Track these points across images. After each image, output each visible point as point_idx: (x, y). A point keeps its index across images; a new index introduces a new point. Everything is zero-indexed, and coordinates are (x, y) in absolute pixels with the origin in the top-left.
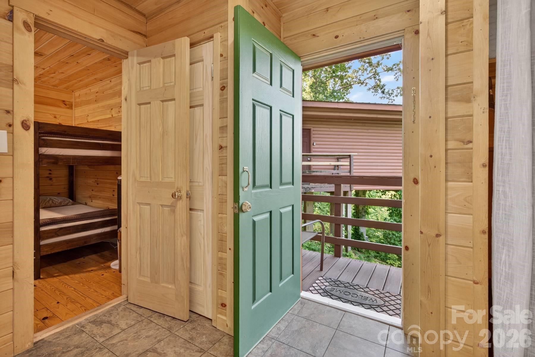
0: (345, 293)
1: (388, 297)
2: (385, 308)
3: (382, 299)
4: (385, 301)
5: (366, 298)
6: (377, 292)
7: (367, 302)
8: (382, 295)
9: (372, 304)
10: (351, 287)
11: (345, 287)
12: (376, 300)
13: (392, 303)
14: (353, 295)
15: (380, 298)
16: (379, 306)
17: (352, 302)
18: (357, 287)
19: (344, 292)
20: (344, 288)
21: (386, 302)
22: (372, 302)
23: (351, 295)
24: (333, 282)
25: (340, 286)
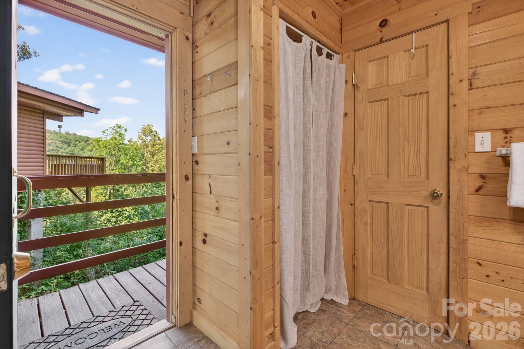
0: (76, 343)
1: (128, 310)
2: (138, 323)
3: (124, 316)
4: (130, 316)
5: (109, 327)
6: (113, 314)
7: (115, 331)
8: (121, 313)
9: (122, 329)
10: (78, 330)
11: (68, 336)
12: (120, 322)
13: (138, 312)
14: (91, 337)
15: (122, 316)
16: (130, 325)
17: (99, 345)
18: (85, 325)
19: (73, 343)
20: (68, 339)
21: (132, 316)
22: (119, 326)
23: (88, 338)
24: (42, 344)
25: (59, 340)
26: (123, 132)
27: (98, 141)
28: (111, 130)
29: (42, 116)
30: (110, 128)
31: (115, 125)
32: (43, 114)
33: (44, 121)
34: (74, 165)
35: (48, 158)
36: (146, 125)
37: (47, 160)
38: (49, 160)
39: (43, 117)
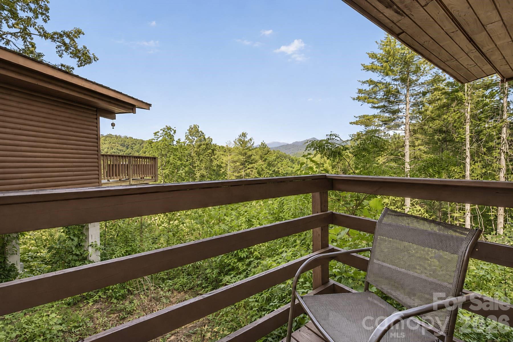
26: (172, 133)
27: (150, 142)
28: (162, 132)
29: (96, 113)
30: (161, 130)
31: (165, 127)
32: (96, 111)
33: (97, 119)
34: (127, 165)
35: (102, 158)
36: (193, 126)
37: (102, 161)
38: (103, 161)
39: (96, 115)
